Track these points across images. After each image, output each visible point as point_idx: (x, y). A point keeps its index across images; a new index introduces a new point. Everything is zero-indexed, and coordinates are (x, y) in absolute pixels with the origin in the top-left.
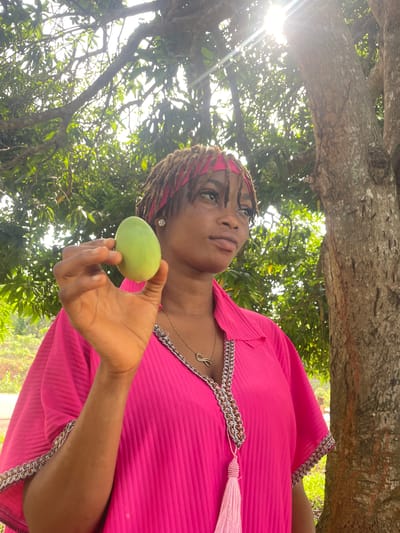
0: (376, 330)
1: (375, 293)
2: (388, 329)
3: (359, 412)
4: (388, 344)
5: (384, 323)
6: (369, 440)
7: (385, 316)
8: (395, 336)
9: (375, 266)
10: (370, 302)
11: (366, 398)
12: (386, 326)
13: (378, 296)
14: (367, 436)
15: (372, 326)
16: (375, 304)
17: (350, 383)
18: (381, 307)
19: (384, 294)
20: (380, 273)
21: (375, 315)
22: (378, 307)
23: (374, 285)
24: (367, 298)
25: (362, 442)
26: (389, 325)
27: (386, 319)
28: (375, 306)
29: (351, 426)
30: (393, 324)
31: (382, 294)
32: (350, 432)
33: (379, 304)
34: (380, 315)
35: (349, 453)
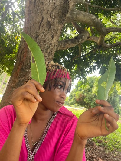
0: (38, 36)
1: (41, 18)
2: (43, 37)
3: (22, 69)
4: (41, 43)
5: (42, 34)
6: (23, 80)
7: (43, 31)
8: (45, 41)
9: (44, 5)
10: (38, 22)
11: (26, 64)
12: (42, 36)
13: (42, 20)
14: (22, 79)
15: (37, 34)
16: (41, 24)
17: (22, 58)
18: (42, 27)
20: (45, 9)
21: (39, 29)
22: (41, 27)
24: (38, 20)
25: (20, 81)
26: (44, 35)
27: (43, 33)
28: (40, 25)
29: (17, 75)
30: (45, 35)
31: (44, 20)
32: (16, 77)
33: (42, 25)
34: (41, 30)
35: (13, 85)
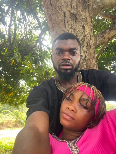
5: (70, 30)
7: (70, 27)
13: (65, 16)
16: (64, 20)
18: (68, 22)
19: (68, 15)
20: (63, 3)
21: (65, 27)
22: (66, 23)
23: (62, 10)
24: (60, 18)
26: (73, 30)
27: (71, 28)
31: (67, 15)
33: (66, 21)
